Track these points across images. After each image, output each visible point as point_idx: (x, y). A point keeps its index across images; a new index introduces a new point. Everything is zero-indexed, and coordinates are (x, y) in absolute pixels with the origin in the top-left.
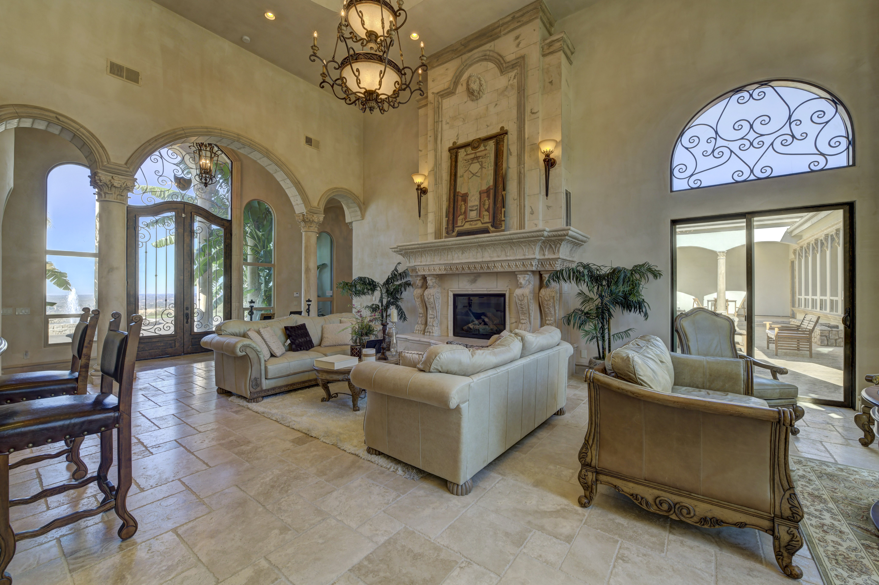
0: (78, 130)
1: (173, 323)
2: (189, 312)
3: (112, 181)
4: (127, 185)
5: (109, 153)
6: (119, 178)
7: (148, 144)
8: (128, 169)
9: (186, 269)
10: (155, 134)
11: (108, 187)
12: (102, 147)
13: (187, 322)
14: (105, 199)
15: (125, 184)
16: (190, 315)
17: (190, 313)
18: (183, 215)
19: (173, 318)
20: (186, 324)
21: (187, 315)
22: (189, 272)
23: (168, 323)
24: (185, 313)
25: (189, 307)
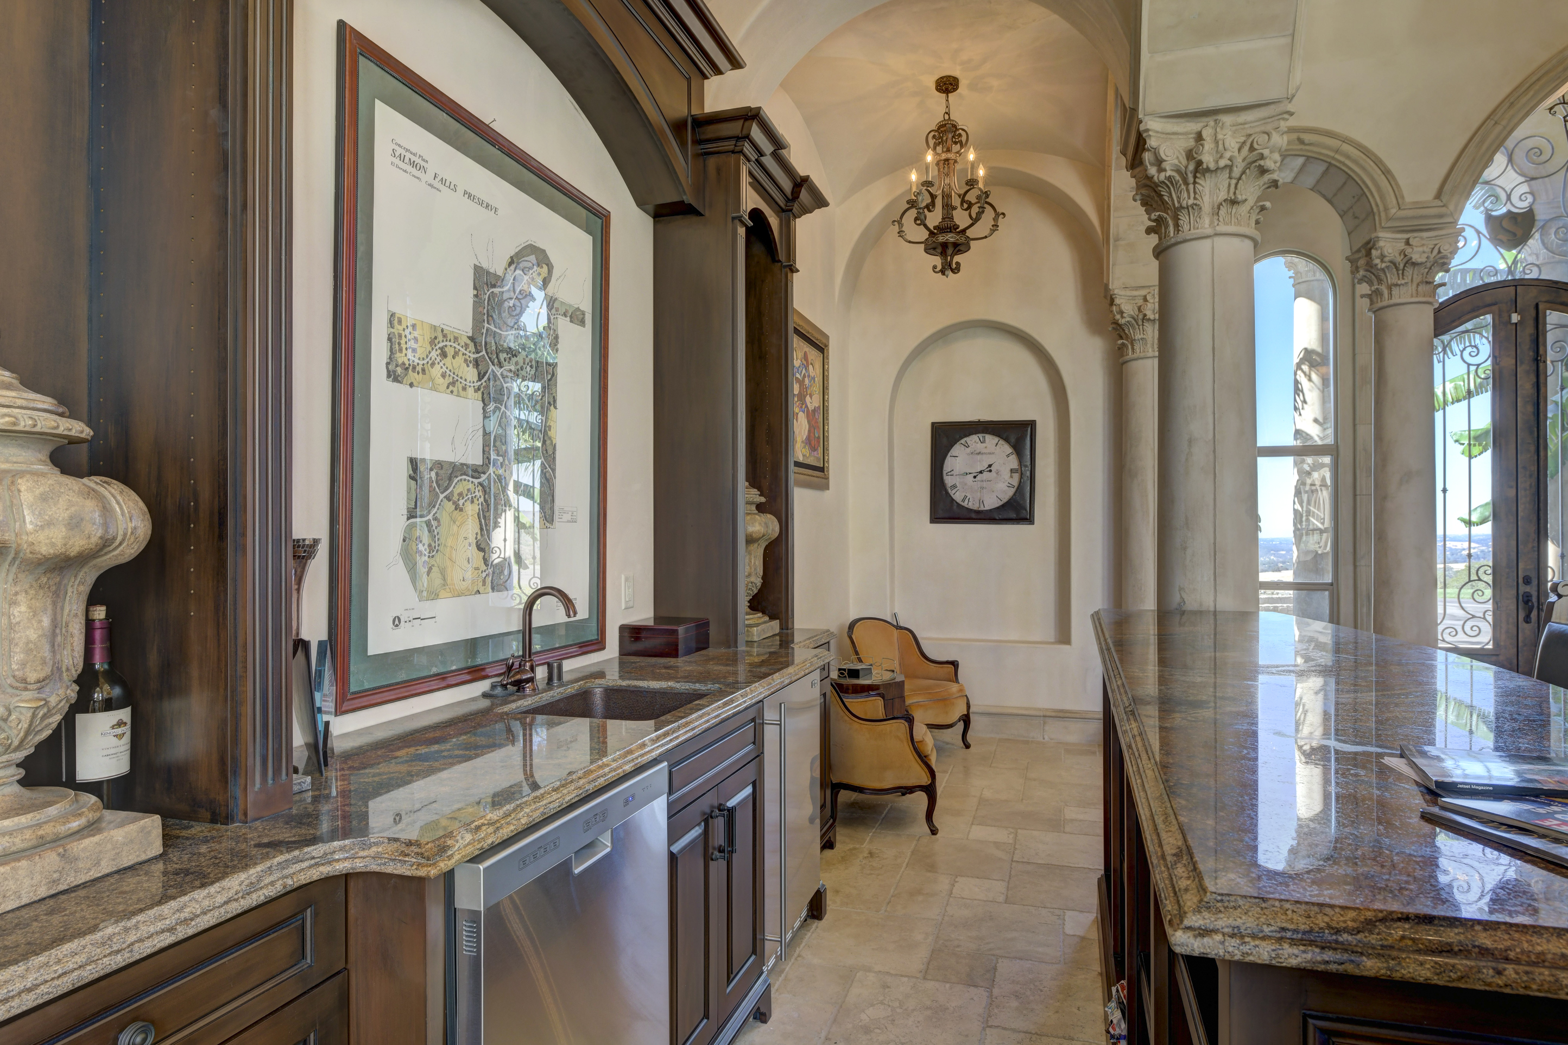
0: (1337, 151)
1: (1490, 618)
2: (1532, 589)
3: (1408, 250)
4: (1439, 252)
5: (1401, 182)
6: (1422, 238)
7: (1493, 122)
8: (1443, 210)
9: (1524, 468)
10: (1507, 90)
11: (1397, 269)
12: (1387, 172)
13: (1527, 620)
14: (1392, 302)
15: (1436, 251)
16: (1534, 599)
17: (1534, 594)
18: (1515, 318)
19: (1490, 606)
20: (1526, 625)
21: (1527, 599)
22: (1531, 476)
23: (1474, 617)
24: (1521, 593)
25: (1533, 575)
